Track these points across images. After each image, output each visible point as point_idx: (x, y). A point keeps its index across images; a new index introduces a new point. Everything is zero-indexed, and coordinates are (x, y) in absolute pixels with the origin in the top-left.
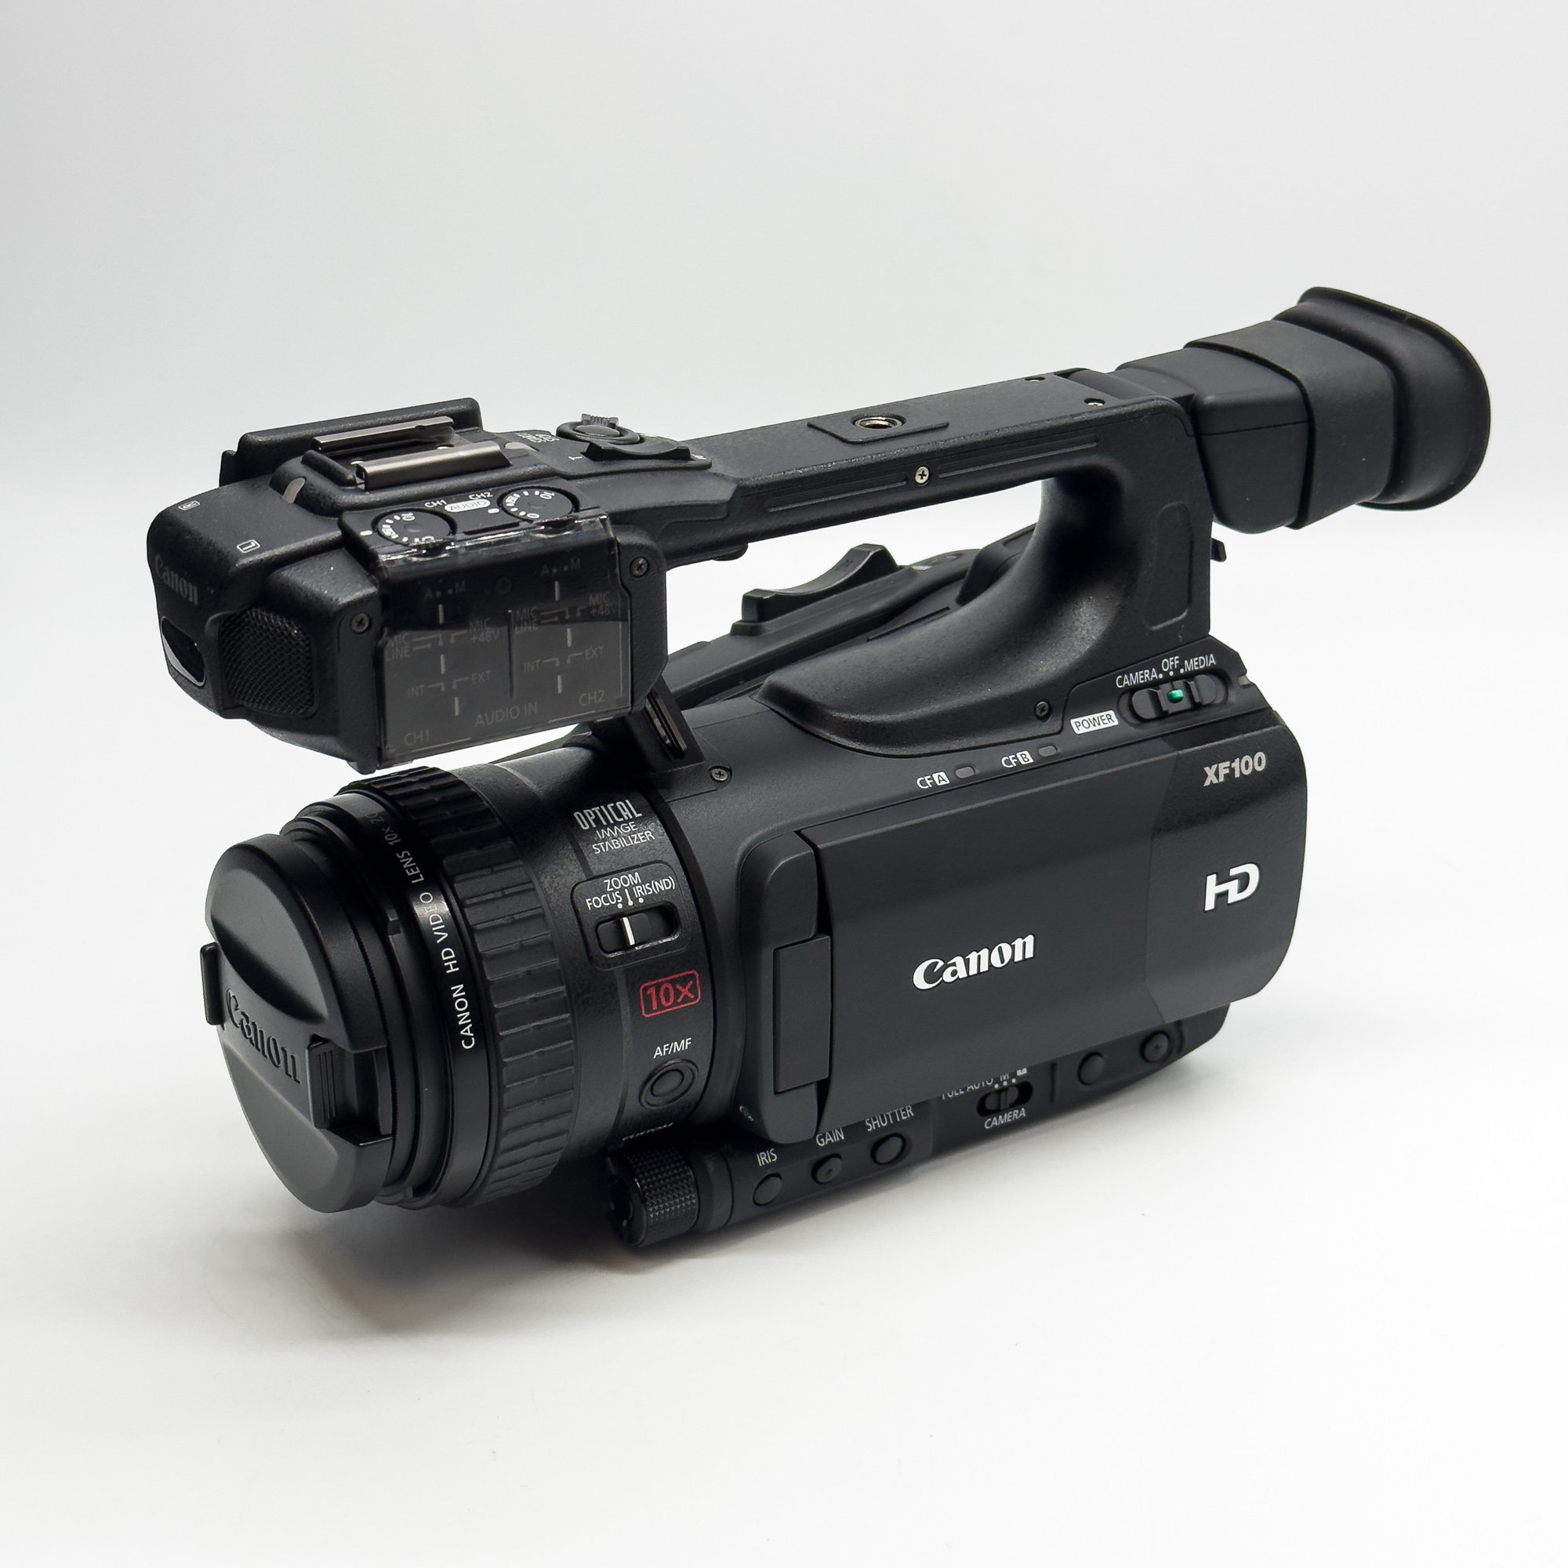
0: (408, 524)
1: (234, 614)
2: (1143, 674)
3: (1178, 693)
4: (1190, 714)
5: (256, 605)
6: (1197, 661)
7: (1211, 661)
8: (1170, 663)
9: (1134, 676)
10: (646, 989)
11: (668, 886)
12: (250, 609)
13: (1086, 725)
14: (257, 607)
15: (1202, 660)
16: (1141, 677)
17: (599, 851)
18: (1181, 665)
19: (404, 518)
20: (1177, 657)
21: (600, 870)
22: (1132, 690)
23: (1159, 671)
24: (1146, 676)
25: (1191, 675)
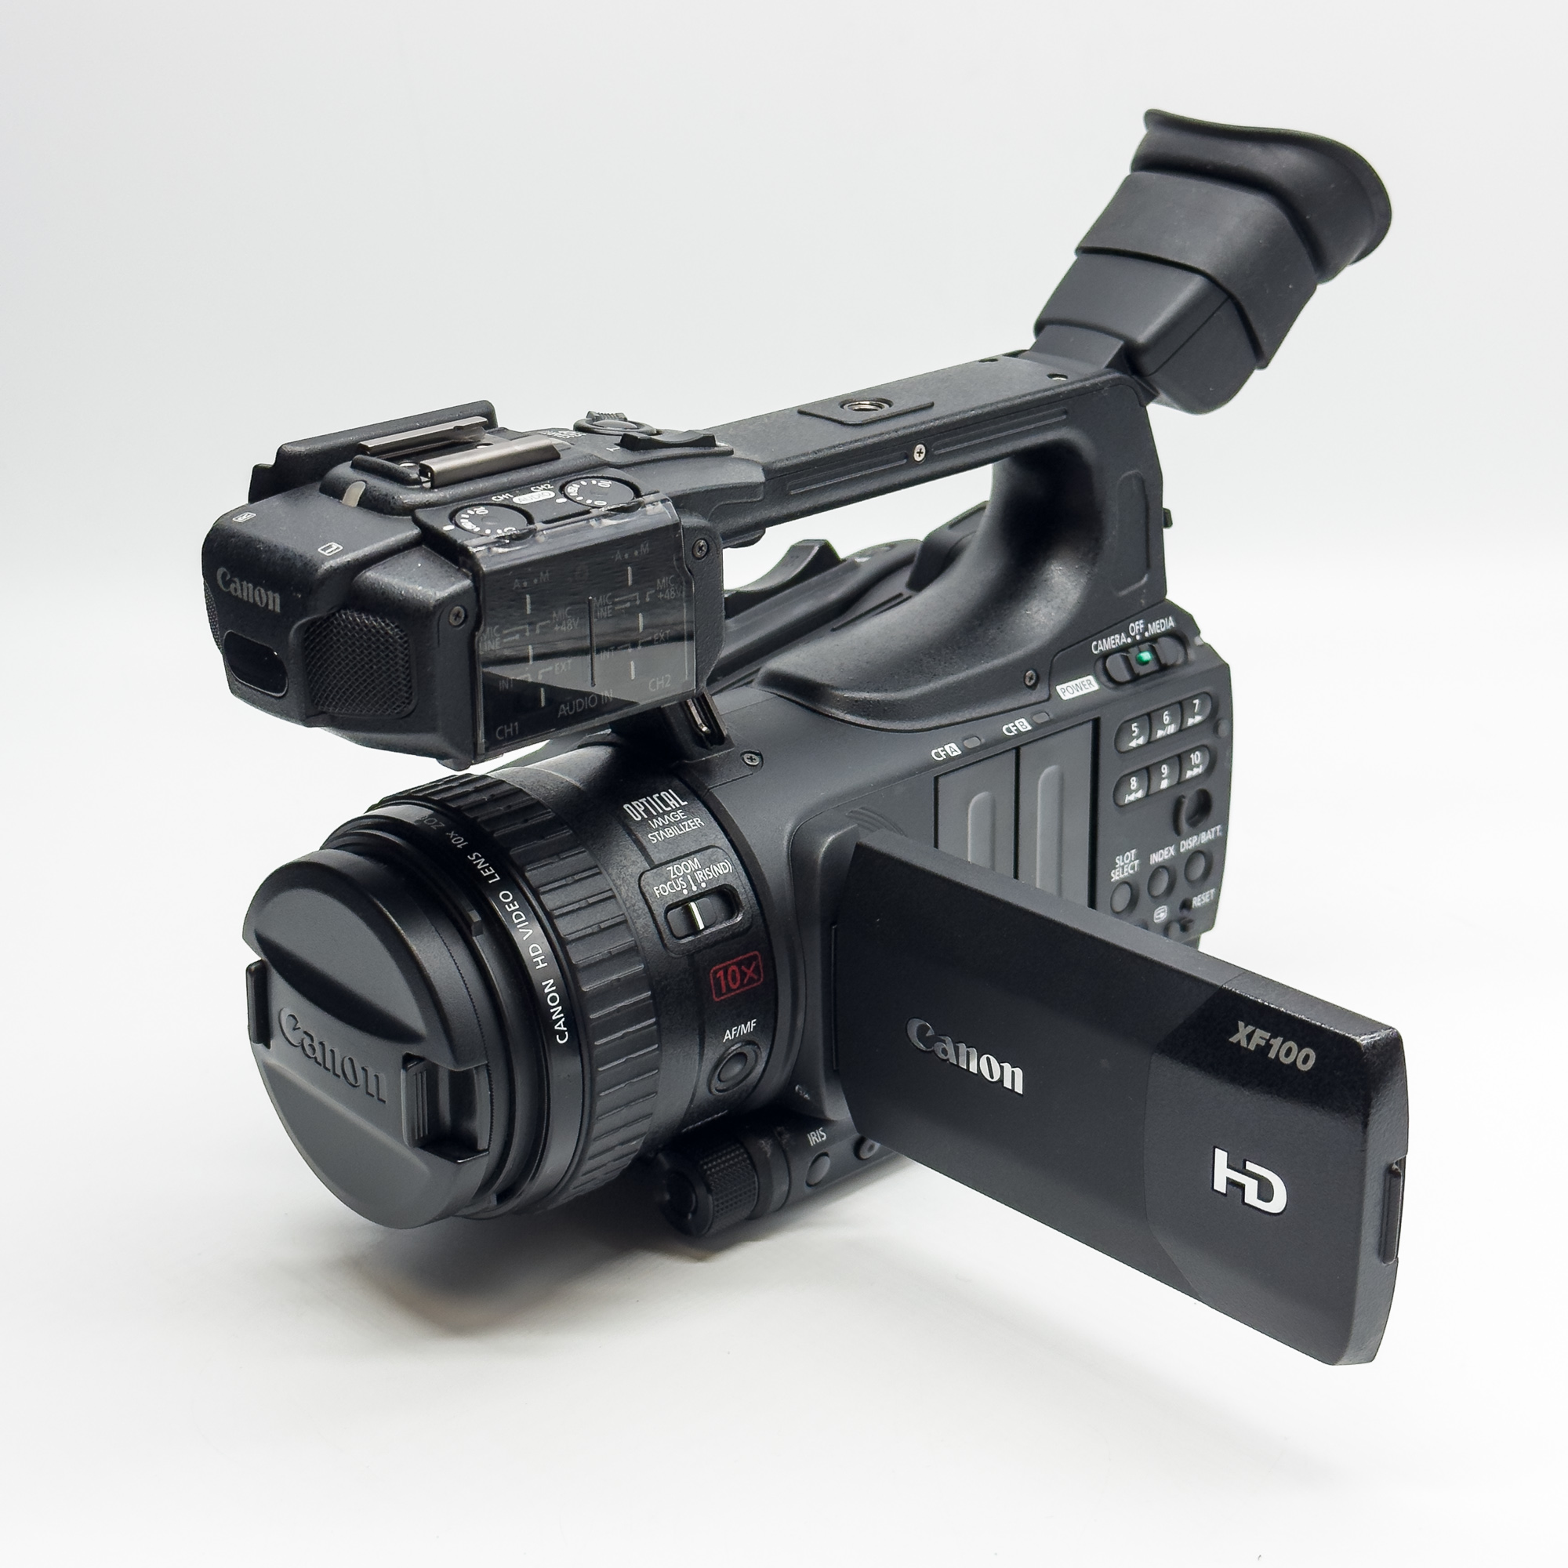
0: (483, 518)
1: (321, 618)
2: (1114, 639)
3: (1146, 656)
4: (1158, 675)
5: (345, 607)
6: (1159, 624)
7: (1170, 623)
8: (1137, 626)
9: (1107, 640)
10: (716, 972)
11: (725, 869)
12: (339, 611)
13: (1071, 691)
14: (345, 609)
15: (1163, 623)
16: (1113, 642)
17: (656, 841)
18: (1146, 629)
19: (477, 512)
20: (1141, 621)
21: (660, 858)
22: (1105, 656)
23: (1128, 635)
24: (1117, 641)
25: (1154, 639)
